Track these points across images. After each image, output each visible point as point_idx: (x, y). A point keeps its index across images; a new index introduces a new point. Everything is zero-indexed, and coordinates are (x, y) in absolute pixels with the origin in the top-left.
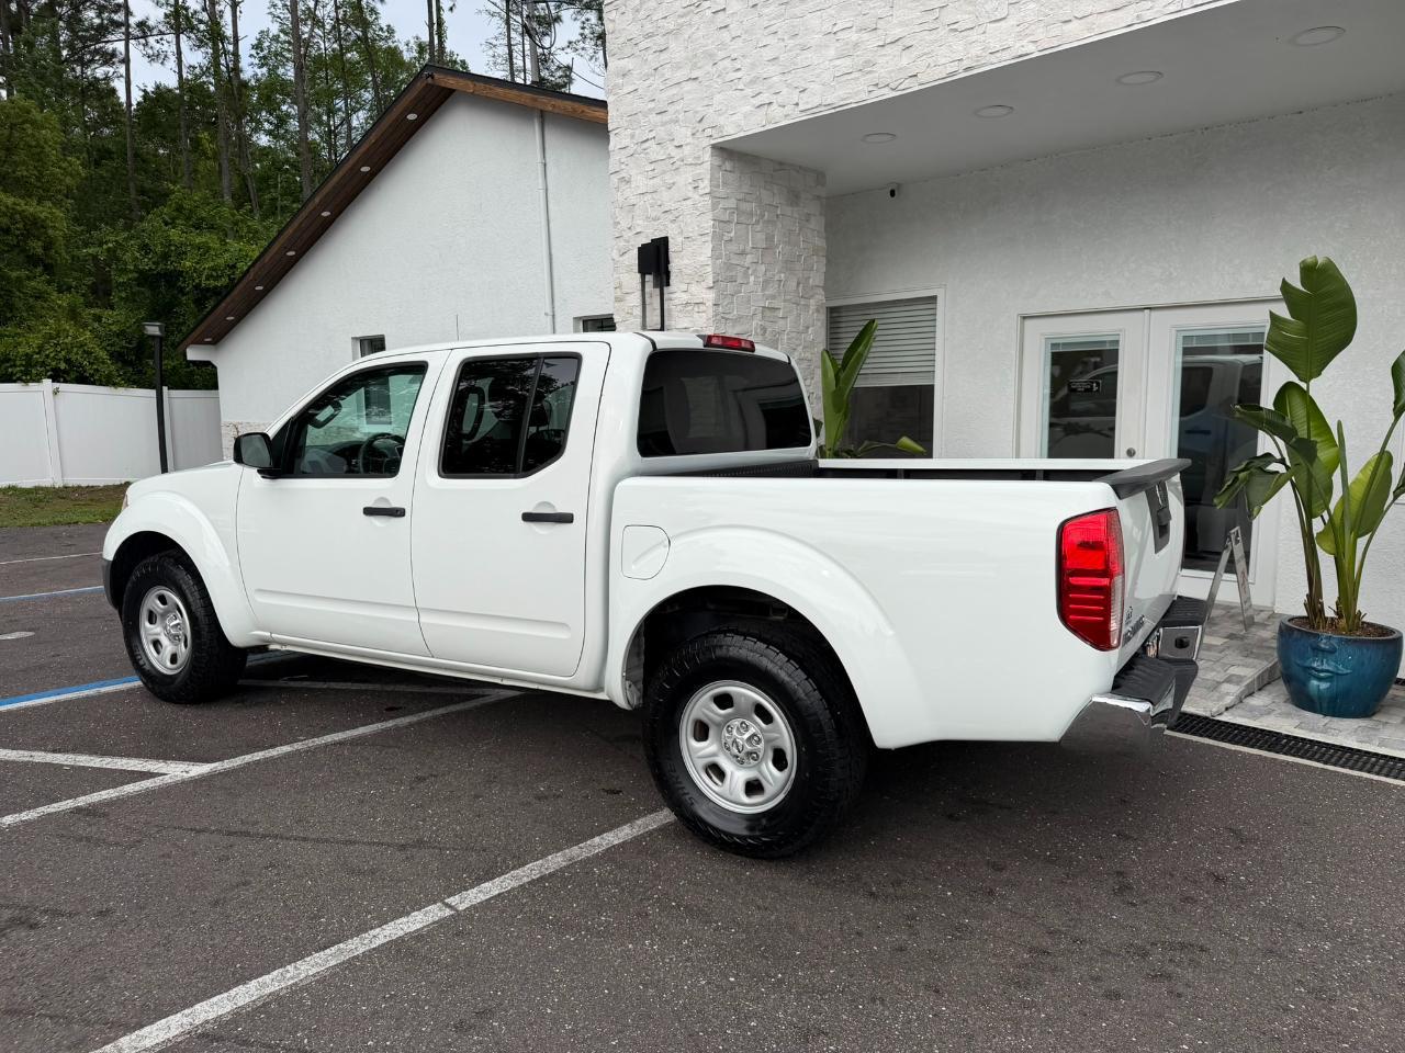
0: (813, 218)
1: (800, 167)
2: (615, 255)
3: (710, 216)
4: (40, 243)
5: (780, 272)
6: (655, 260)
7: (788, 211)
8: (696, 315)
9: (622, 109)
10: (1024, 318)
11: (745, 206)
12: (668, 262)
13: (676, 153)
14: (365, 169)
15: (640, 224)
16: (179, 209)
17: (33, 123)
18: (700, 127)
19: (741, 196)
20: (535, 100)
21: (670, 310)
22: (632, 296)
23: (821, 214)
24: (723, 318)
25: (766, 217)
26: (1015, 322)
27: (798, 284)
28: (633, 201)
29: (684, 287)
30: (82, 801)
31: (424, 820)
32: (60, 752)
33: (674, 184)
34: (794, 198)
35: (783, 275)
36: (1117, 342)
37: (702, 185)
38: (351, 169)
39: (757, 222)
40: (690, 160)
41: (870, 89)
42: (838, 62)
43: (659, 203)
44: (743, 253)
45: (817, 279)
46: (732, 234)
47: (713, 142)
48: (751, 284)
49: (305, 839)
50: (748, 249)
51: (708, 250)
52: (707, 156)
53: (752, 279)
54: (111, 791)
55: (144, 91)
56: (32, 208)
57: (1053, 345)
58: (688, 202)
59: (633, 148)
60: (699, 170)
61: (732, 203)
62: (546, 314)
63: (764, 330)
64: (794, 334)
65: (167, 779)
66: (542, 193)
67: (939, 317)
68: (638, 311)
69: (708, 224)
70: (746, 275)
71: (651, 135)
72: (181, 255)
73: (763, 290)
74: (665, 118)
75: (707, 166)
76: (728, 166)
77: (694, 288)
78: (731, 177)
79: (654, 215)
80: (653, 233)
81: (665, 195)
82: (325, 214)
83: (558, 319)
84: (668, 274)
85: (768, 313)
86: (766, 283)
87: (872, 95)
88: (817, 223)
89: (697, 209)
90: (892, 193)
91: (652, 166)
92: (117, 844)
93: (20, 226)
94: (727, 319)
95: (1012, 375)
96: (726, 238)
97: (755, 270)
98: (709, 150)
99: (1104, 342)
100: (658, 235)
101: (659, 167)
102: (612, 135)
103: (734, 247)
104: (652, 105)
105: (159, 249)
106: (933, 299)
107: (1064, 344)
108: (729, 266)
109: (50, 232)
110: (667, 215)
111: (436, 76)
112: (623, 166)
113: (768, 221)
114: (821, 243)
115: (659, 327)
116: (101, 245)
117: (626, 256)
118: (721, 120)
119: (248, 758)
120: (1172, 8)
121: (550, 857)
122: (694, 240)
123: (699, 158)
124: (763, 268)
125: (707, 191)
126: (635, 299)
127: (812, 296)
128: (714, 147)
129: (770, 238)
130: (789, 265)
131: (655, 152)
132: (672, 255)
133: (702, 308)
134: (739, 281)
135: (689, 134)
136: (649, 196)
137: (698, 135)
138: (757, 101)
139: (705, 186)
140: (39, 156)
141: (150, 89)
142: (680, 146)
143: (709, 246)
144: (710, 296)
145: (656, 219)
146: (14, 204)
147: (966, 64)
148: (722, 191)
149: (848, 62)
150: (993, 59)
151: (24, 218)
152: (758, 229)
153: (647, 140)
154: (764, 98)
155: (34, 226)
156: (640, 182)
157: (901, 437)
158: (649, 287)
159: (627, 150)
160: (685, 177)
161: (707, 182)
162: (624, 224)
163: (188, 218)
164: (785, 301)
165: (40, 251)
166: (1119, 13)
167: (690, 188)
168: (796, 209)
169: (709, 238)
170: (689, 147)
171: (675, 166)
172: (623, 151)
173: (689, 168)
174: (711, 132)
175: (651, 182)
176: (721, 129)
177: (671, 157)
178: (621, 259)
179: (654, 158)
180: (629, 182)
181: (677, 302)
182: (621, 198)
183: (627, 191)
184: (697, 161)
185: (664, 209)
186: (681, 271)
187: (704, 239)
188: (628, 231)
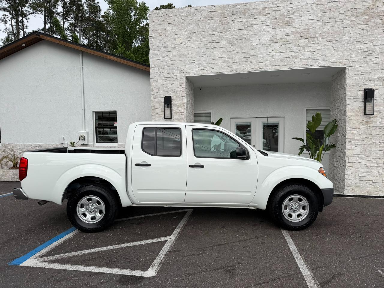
0: (193, 94)
3: (185, 92)
8: (180, 115)
9: (155, 63)
10: (231, 118)
12: (171, 102)
13: (175, 77)
15: (161, 92)
18: (182, 72)
22: (158, 109)
26: (229, 119)
28: (159, 86)
29: (176, 108)
33: (173, 83)
36: (250, 124)
37: (182, 85)
39: (189, 94)
40: (179, 79)
41: (231, 71)
42: (223, 64)
43: (168, 87)
44: (188, 101)
46: (187, 97)
47: (186, 76)
51: (185, 100)
52: (185, 79)
57: (237, 124)
58: (178, 89)
59: (159, 73)
60: (181, 82)
61: (187, 90)
66: (82, 75)
67: (212, 117)
69: (185, 94)
70: (188, 106)
71: (165, 71)
74: (170, 68)
75: (184, 81)
76: (187, 82)
77: (179, 109)
78: (187, 84)
79: (166, 90)
80: (166, 95)
81: (170, 86)
83: (86, 111)
86: (190, 108)
89: (181, 90)
90: (201, 89)
91: (166, 79)
100: (168, 95)
101: (168, 79)
104: (166, 64)
106: (210, 113)
110: (171, 91)
112: (155, 77)
114: (193, 99)
117: (156, 99)
118: (189, 71)
120: (296, 67)
122: (180, 98)
129: (190, 98)
130: (191, 104)
131: (167, 75)
132: (172, 100)
133: (183, 113)
135: (179, 72)
136: (165, 86)
138: (200, 68)
142: (176, 75)
144: (185, 111)
148: (186, 87)
149: (225, 64)
150: (260, 70)
154: (202, 68)
156: (161, 82)
159: (157, 73)
160: (177, 83)
161: (184, 85)
162: (155, 91)
166: (286, 66)
167: (179, 85)
168: (191, 92)
170: (178, 76)
171: (174, 80)
172: (155, 74)
173: (178, 81)
174: (186, 73)
175: (166, 82)
176: (189, 73)
177: (172, 77)
178: (154, 100)
179: (166, 77)
180: (157, 81)
181: (174, 112)
182: (154, 85)
183: (157, 83)
184: (181, 79)
185: (170, 89)
186: (176, 104)
187: (183, 98)
188: (156, 93)
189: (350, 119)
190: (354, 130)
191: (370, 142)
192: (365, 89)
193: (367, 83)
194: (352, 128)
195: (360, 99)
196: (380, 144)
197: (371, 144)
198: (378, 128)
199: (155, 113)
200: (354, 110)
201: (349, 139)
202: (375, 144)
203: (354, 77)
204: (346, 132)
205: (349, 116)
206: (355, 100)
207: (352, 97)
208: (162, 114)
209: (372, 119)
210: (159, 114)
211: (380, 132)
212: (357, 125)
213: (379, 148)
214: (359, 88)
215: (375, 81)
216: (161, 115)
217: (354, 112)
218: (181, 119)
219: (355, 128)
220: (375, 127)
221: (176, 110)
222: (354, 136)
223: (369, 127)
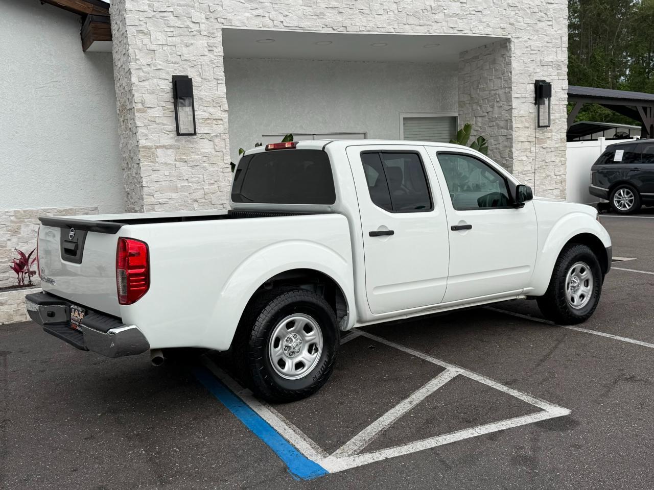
2: (135, 80)
8: (215, 126)
12: (192, 91)
13: (195, 27)
15: (160, 64)
18: (212, 15)
28: (152, 47)
29: (204, 108)
33: (191, 44)
37: (215, 50)
40: (205, 33)
41: (323, 26)
42: (305, 8)
43: (179, 53)
47: (223, 27)
51: (223, 88)
52: (219, 34)
58: (205, 58)
59: (151, 13)
60: (211, 41)
68: (172, 121)
71: (168, 9)
75: (219, 40)
77: (211, 110)
79: (173, 60)
80: (173, 72)
81: (185, 50)
89: (212, 63)
91: (172, 29)
98: (220, 31)
100: (179, 74)
101: (176, 32)
110: (185, 62)
112: (142, 23)
115: (193, 132)
118: (229, 16)
122: (210, 81)
123: (213, 33)
126: (158, 112)
128: (223, 30)
131: (173, 21)
132: (194, 88)
133: (220, 122)
135: (204, 17)
136: (169, 48)
137: (211, 20)
138: (256, 12)
139: (219, 51)
142: (197, 23)
144: (226, 116)
145: (175, 63)
147: (368, 29)
149: (310, 9)
150: (378, 30)
153: (165, 12)
154: (260, 12)
156: (159, 36)
159: (145, 13)
160: (201, 43)
161: (220, 49)
167: (206, 50)
169: (223, 82)
170: (204, 25)
171: (192, 34)
172: (141, 13)
173: (205, 38)
174: (223, 21)
175: (170, 39)
176: (230, 21)
177: (188, 27)
178: (141, 84)
179: (172, 25)
180: (148, 34)
182: (139, 44)
183: (146, 40)
184: (211, 35)
185: (183, 58)
186: (201, 99)
187: (219, 82)
188: (147, 66)
189: (517, 134)
190: (522, 154)
191: (544, 175)
192: (536, 80)
193: (538, 70)
194: (520, 151)
195: (530, 99)
196: (555, 177)
197: (545, 178)
198: (553, 149)
199: (146, 121)
200: (523, 119)
201: (517, 171)
202: (549, 178)
203: (522, 58)
204: (512, 158)
205: (517, 130)
206: (524, 100)
207: (520, 95)
208: (165, 122)
209: (546, 134)
210: (158, 124)
211: (556, 157)
212: (527, 145)
213: (554, 186)
214: (529, 78)
215: (549, 67)
216: (164, 124)
217: (522, 122)
218: (216, 136)
219: (524, 150)
220: (550, 148)
221: (204, 113)
222: (523, 165)
223: (541, 149)
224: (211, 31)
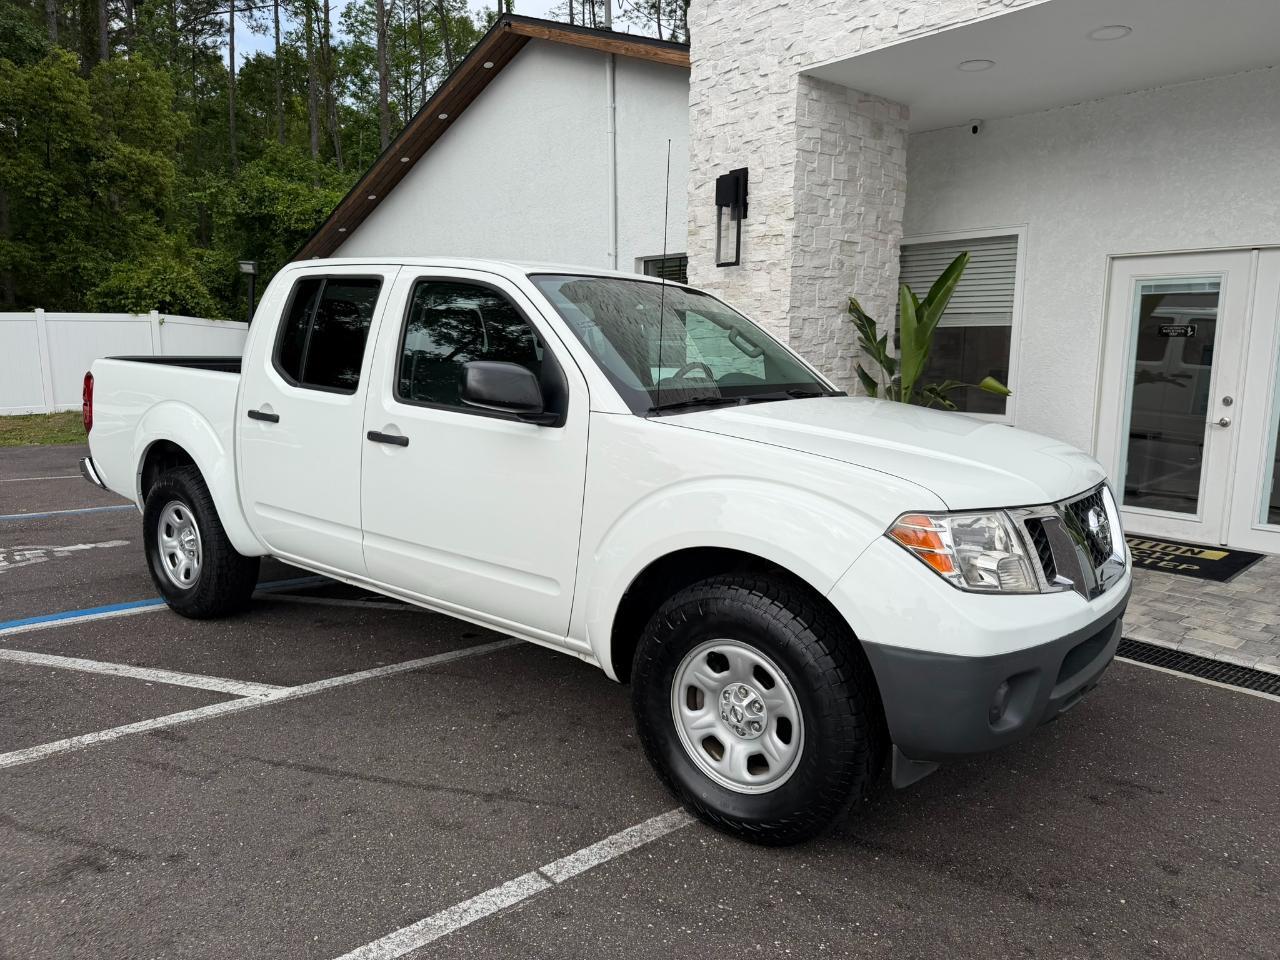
0: (895, 152)
1: (885, 99)
2: (691, 187)
3: (794, 145)
4: (152, 189)
5: (860, 205)
6: (733, 192)
7: (871, 143)
8: (773, 248)
9: (704, 41)
10: (1113, 258)
11: (830, 137)
12: (746, 193)
13: (760, 83)
14: (443, 116)
15: (718, 155)
16: (274, 161)
17: (149, 80)
18: (788, 55)
19: (827, 126)
20: (609, 44)
21: (746, 243)
22: (707, 229)
23: (903, 148)
24: (801, 250)
25: (849, 149)
26: (1104, 262)
27: (878, 218)
28: (712, 132)
29: (762, 218)
30: (161, 722)
31: (509, 766)
32: (144, 667)
33: (757, 113)
34: (877, 131)
35: (863, 208)
36: (1218, 284)
37: (786, 114)
38: (431, 116)
39: (840, 154)
40: (775, 89)
41: (981, 6)
43: (740, 133)
44: (824, 185)
45: (896, 214)
46: (815, 165)
47: (802, 69)
48: (831, 216)
49: (385, 781)
50: (830, 180)
51: (790, 180)
52: (794, 84)
53: (832, 211)
54: (191, 712)
55: (247, 58)
56: (145, 157)
57: (1143, 287)
58: (772, 133)
59: (715, 79)
60: (784, 99)
61: (816, 133)
62: (609, 254)
63: (842, 264)
64: (871, 270)
65: (246, 703)
66: (610, 136)
67: (1020, 257)
68: (713, 245)
69: (791, 153)
70: (826, 207)
71: (734, 65)
72: (274, 200)
73: (843, 224)
74: (751, 47)
75: (794, 94)
76: (814, 95)
77: (772, 220)
78: (817, 106)
79: (733, 146)
80: (732, 165)
81: (747, 126)
82: (405, 160)
83: (620, 259)
84: (746, 205)
85: (846, 247)
86: (846, 217)
87: (982, 13)
88: (899, 157)
89: (780, 139)
90: (975, 130)
91: (734, 97)
92: (193, 774)
93: (135, 173)
94: (805, 252)
95: (1098, 318)
96: (809, 168)
97: (835, 203)
98: (797, 77)
99: (1203, 284)
100: (738, 166)
101: (740, 98)
102: (693, 67)
103: (816, 178)
104: (737, 35)
105: (255, 194)
106: (1014, 238)
107: (1157, 286)
108: (811, 197)
109: (161, 179)
110: (747, 146)
111: (514, 24)
112: (703, 98)
113: (851, 153)
114: (902, 177)
115: (734, 260)
116: (205, 189)
117: (702, 189)
118: (811, 47)
119: (327, 683)
121: (649, 821)
122: (775, 171)
123: (784, 87)
124: (844, 200)
125: (793, 119)
126: (710, 232)
127: (890, 232)
128: (802, 75)
129: (851, 170)
130: (869, 198)
131: (738, 82)
132: (751, 187)
133: (781, 240)
134: (819, 213)
135: (776, 61)
136: (730, 127)
137: (785, 63)
138: (852, 25)
139: (790, 114)
140: (153, 111)
141: (252, 57)
142: (766, 75)
143: (792, 176)
144: (789, 228)
145: (735, 151)
146: (131, 153)
148: (806, 121)
151: (139, 166)
152: (842, 161)
153: (730, 70)
155: (147, 173)
156: (721, 113)
157: (984, 378)
158: (726, 219)
159: (709, 81)
160: (769, 107)
161: (792, 111)
162: (701, 157)
163: (281, 170)
164: (864, 235)
165: (151, 196)
167: (774, 117)
168: (879, 142)
169: (792, 168)
170: (774, 76)
171: (759, 96)
172: (704, 83)
173: (774, 97)
174: (800, 59)
175: (733, 113)
176: (810, 55)
177: (754, 86)
178: (697, 191)
179: (737, 89)
180: (709, 113)
181: (754, 234)
182: (699, 131)
183: (707, 123)
184: (783, 90)
185: (745, 139)
187: (787, 169)
188: (706, 163)
199: (698, 247)
208: (711, 247)
218: (774, 264)
221: (762, 227)
224: (783, 84)
